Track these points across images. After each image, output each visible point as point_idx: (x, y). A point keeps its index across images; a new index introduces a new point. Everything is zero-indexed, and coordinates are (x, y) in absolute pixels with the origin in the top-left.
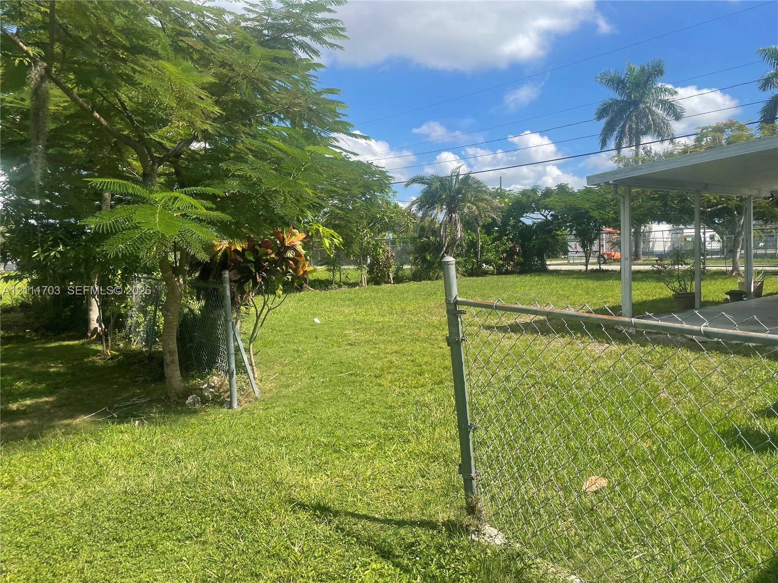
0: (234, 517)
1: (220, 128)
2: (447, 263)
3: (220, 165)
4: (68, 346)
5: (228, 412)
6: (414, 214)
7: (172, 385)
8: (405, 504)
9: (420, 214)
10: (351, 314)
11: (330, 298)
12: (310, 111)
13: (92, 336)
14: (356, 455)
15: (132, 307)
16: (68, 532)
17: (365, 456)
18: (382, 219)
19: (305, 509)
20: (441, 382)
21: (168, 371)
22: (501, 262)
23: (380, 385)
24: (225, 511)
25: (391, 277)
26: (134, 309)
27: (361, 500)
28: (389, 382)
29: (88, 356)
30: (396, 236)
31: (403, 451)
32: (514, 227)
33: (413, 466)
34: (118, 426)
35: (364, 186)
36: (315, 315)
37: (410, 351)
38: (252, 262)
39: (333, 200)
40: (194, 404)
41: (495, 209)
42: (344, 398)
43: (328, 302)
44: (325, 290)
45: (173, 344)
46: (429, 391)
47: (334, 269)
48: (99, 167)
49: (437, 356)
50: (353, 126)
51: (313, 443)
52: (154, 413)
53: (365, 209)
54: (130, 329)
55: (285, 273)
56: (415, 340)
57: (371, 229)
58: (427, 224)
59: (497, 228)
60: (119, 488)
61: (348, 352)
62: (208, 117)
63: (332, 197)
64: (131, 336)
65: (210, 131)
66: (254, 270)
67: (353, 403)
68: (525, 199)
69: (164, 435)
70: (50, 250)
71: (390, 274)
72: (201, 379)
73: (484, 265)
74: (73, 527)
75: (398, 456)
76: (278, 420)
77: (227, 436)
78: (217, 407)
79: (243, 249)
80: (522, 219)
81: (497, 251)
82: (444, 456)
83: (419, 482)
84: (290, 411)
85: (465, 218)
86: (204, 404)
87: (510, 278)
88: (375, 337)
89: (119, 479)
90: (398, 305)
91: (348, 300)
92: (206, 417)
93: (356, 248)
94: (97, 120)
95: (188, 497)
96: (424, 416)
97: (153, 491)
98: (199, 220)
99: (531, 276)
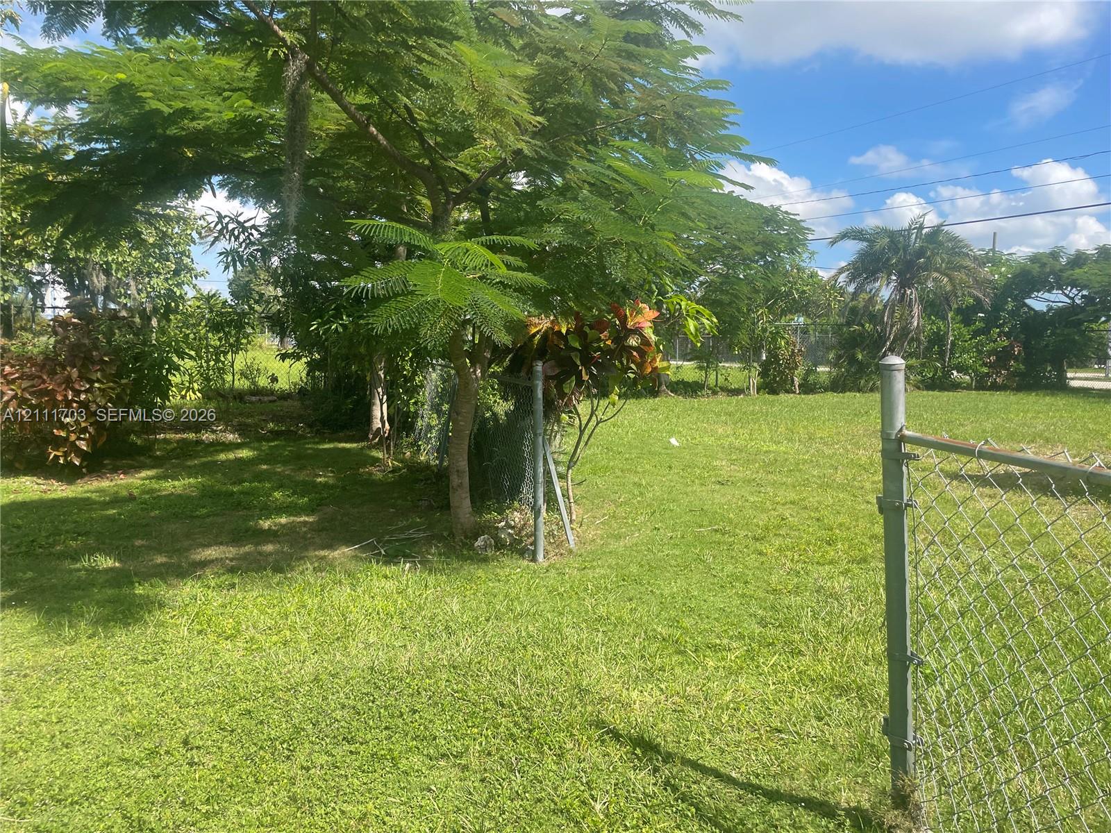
0: (512, 735)
1: (541, 147)
2: (890, 368)
3: (538, 203)
4: (344, 449)
5: (528, 567)
6: (841, 287)
7: (459, 518)
8: (783, 762)
9: (851, 289)
10: (728, 436)
11: (699, 410)
12: (678, 118)
13: (374, 438)
14: (711, 663)
15: (423, 405)
16: (288, 715)
17: (724, 668)
18: (789, 294)
19: (619, 741)
20: (864, 560)
21: (454, 499)
22: (985, 370)
23: (761, 553)
24: (501, 723)
25: (797, 383)
26: (426, 407)
27: (710, 741)
28: (776, 550)
29: (365, 466)
30: (809, 321)
31: (790, 668)
32: (1013, 313)
33: (804, 698)
34: (384, 568)
35: (764, 242)
36: (671, 433)
37: (816, 504)
38: (576, 349)
39: (714, 264)
40: (485, 548)
41: (980, 283)
42: (701, 567)
43: (695, 416)
44: (692, 397)
45: (463, 460)
46: (841, 572)
47: (708, 367)
48: (375, 206)
49: (861, 515)
50: (747, 143)
51: (645, 632)
52: (433, 555)
53: (762, 278)
54: (420, 434)
55: (627, 369)
56: (825, 486)
57: (769, 310)
58: (861, 304)
59: (981, 315)
60: (364, 662)
61: (715, 495)
62: (525, 131)
63: (714, 259)
64: (420, 443)
65: (526, 152)
66: (578, 363)
67: (715, 576)
68: (1036, 268)
69: (439, 589)
70: (332, 322)
71: (796, 379)
72: (498, 514)
73: (955, 373)
74: (295, 710)
75: (779, 675)
76: (598, 589)
77: (521, 603)
78: (516, 556)
79: (568, 330)
80: (1028, 301)
81: (980, 352)
82: (859, 688)
83: (812, 727)
84: (617, 576)
85: (928, 296)
86: (499, 549)
87: (999, 398)
88: (761, 474)
89: (368, 646)
90: (805, 427)
91: (726, 414)
92: (499, 570)
93: (743, 337)
94: (375, 139)
95: (453, 689)
96: (830, 613)
97: (408, 672)
98: (503, 285)
99: (1036, 395)
